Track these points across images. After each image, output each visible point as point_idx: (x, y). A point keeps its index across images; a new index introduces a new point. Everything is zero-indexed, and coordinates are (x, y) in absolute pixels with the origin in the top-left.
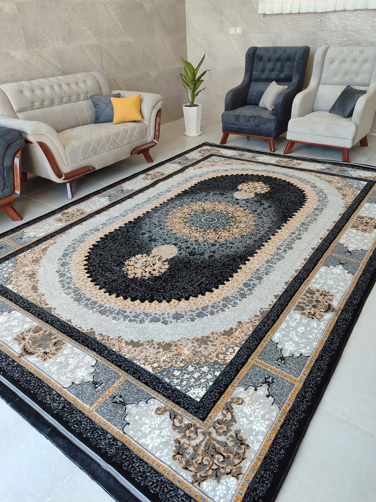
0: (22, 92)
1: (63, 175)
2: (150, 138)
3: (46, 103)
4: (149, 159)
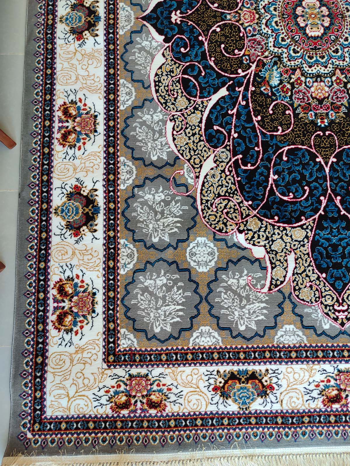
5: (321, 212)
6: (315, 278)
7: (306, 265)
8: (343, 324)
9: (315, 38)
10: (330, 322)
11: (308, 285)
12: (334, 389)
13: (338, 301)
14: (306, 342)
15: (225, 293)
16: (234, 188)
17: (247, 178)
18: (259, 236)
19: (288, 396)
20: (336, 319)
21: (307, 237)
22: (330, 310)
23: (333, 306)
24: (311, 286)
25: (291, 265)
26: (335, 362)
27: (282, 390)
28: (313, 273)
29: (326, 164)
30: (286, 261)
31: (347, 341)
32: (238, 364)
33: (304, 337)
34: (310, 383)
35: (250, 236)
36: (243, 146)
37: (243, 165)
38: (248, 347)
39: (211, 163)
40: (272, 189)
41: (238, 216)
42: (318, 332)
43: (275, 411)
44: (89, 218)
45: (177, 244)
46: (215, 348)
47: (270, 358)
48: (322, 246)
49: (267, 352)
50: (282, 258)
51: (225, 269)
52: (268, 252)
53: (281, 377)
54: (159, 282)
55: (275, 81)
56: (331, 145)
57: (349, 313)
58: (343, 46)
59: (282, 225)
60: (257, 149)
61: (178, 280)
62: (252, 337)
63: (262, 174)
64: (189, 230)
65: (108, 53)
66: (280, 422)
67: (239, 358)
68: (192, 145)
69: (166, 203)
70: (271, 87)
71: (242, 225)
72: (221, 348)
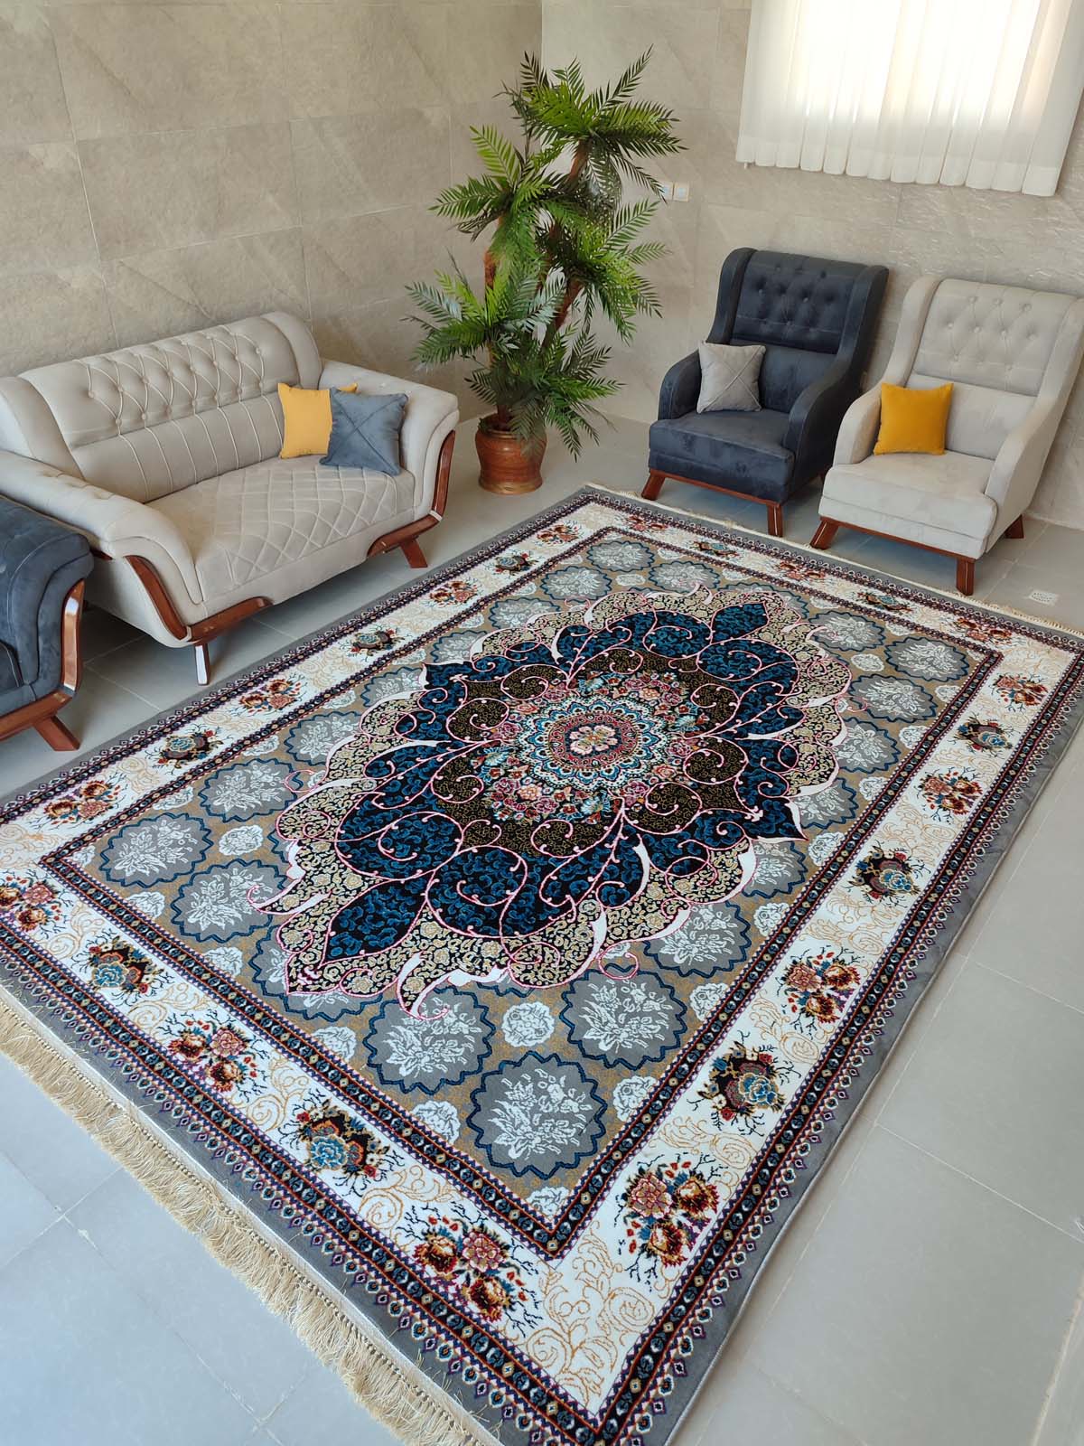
0: (85, 393)
1: (189, 629)
2: (421, 505)
3: (150, 416)
4: (418, 560)
5: (403, 881)
6: (319, 930)
7: (326, 912)
8: (293, 989)
9: (576, 754)
10: (283, 978)
11: (306, 931)
12: (202, 1039)
13: (316, 965)
14: (234, 976)
15: (218, 883)
16: (344, 811)
17: (366, 812)
18: (313, 858)
19: (149, 1008)
20: (291, 980)
21: (359, 890)
22: (297, 967)
23: (305, 966)
24: (306, 934)
25: (313, 902)
26: (237, 1014)
27: (151, 998)
28: (325, 924)
29: (462, 848)
30: (311, 896)
31: (276, 1008)
32: (145, 944)
33: (239, 972)
34: (185, 1014)
35: (304, 853)
36: (397, 789)
37: (376, 801)
38: (173, 939)
39: (347, 783)
40: (379, 835)
41: (316, 833)
42: (258, 978)
43: (116, 1011)
44: (189, 757)
45: (231, 819)
46: (144, 918)
47: (181, 962)
48: (365, 908)
49: (184, 956)
50: (310, 892)
51: (245, 864)
52: (304, 879)
53: (166, 986)
54: (173, 835)
55: (492, 762)
56: (486, 838)
57: (314, 984)
58: (599, 774)
59: (347, 863)
60: (407, 798)
61: (192, 845)
62: (190, 935)
63: (384, 818)
64: (256, 814)
65: (366, 670)
66: (107, 1025)
67: (152, 941)
68: (348, 762)
69: (267, 786)
70: (483, 764)
71: (309, 840)
72: (149, 921)
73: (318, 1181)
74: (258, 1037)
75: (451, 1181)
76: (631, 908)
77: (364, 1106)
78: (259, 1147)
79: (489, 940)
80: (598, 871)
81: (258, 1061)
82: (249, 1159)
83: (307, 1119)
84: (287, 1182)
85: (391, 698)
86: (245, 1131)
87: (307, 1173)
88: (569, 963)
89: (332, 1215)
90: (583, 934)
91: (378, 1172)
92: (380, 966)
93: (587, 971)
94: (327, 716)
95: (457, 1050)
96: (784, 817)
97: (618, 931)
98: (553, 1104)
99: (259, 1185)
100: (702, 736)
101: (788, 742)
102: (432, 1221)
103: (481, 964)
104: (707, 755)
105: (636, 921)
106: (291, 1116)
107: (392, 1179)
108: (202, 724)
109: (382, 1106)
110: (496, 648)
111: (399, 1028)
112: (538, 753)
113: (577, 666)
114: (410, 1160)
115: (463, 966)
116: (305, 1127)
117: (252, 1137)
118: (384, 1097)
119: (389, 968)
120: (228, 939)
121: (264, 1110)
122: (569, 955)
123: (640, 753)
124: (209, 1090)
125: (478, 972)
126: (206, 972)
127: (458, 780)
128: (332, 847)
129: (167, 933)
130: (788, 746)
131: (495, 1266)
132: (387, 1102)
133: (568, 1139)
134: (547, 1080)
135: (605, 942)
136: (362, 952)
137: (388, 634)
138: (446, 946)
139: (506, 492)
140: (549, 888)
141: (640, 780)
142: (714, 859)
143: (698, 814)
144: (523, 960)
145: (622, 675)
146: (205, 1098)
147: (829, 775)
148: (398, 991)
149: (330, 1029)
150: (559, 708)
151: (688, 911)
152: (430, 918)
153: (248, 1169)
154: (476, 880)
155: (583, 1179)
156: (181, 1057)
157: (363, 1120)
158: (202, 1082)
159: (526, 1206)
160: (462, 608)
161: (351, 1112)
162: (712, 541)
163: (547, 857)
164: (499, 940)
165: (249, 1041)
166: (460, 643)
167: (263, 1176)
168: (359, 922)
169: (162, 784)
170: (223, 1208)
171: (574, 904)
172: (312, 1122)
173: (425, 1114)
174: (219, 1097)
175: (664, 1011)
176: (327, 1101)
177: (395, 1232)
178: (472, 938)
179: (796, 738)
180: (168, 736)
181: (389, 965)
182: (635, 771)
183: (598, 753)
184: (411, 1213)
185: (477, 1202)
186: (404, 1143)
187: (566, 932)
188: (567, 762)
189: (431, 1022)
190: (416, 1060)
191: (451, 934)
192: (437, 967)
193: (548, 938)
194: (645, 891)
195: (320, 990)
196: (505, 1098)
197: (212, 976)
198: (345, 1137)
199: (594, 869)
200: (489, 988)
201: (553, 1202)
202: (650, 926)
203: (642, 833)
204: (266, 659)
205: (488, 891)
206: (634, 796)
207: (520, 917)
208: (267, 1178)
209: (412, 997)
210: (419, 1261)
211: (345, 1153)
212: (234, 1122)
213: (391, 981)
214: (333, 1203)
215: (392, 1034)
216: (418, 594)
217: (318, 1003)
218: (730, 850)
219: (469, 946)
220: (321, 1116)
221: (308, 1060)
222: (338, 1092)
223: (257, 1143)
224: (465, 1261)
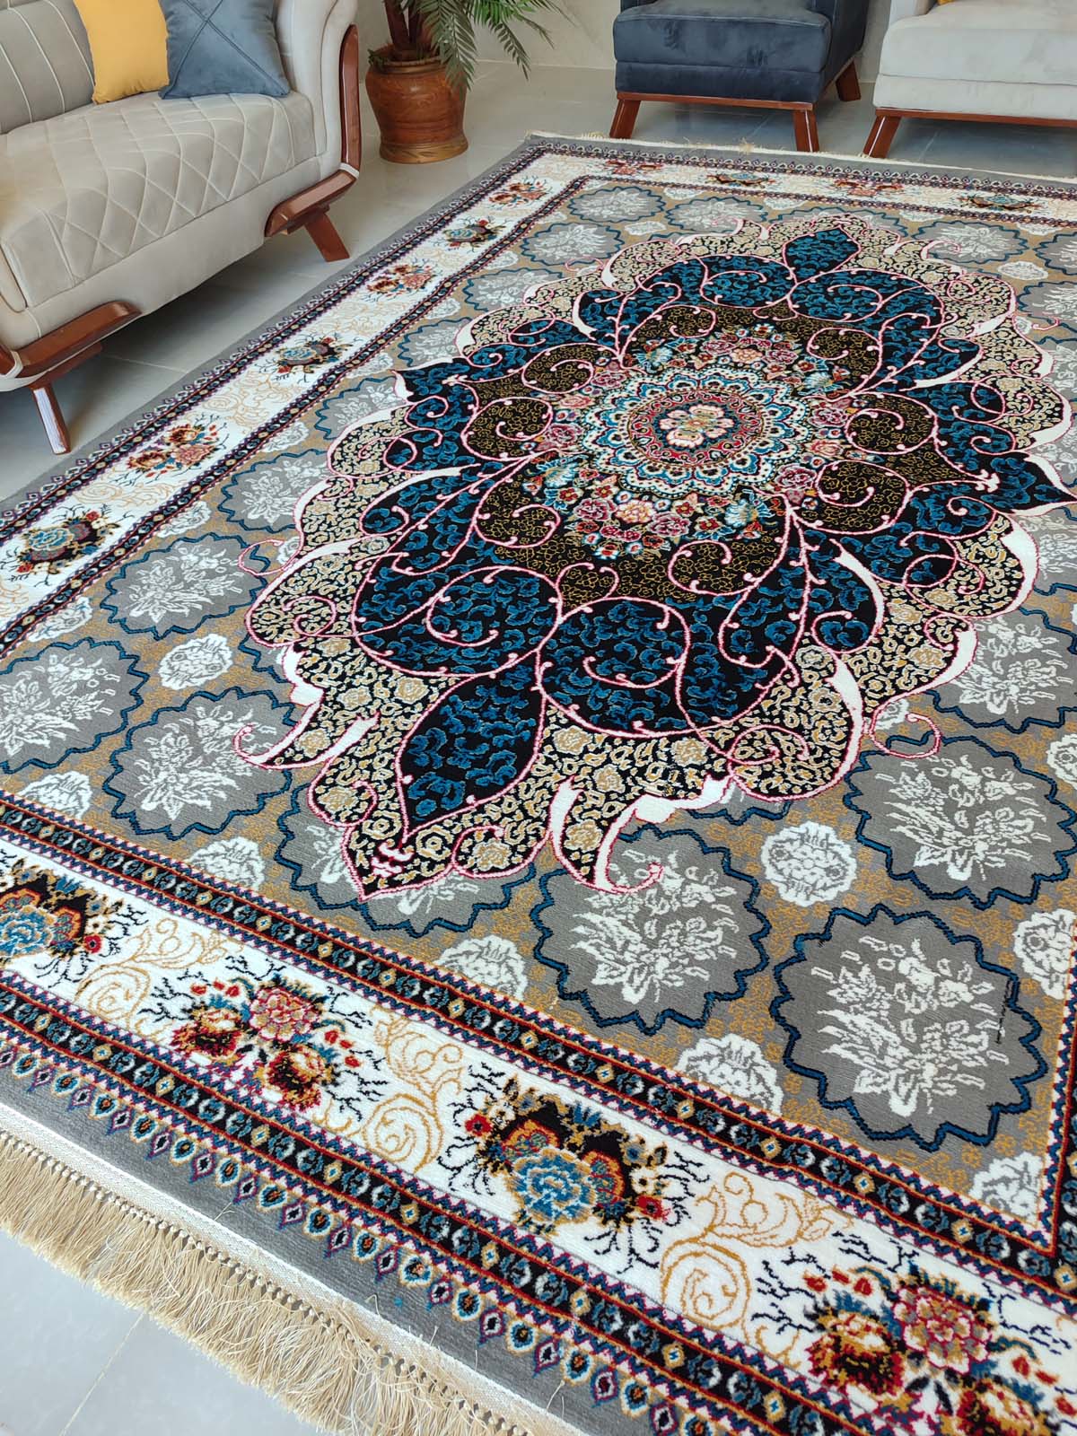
1: (15, 355)
2: (326, 154)
4: (334, 248)
5: (492, 675)
6: (382, 778)
7: (383, 746)
8: (370, 888)
9: (680, 448)
10: (346, 871)
11: (358, 785)
12: (232, 1015)
13: (398, 837)
14: (255, 887)
15: (175, 736)
16: (352, 590)
17: (389, 584)
18: (329, 666)
19: (112, 979)
20: (362, 872)
21: (425, 701)
22: (365, 849)
23: (379, 843)
24: (361, 790)
25: (354, 734)
26: (284, 956)
27: (113, 959)
28: (387, 767)
29: (565, 611)
30: (347, 726)
31: (352, 927)
32: (74, 864)
33: (261, 878)
34: (186, 975)
35: (310, 662)
36: (424, 543)
37: (398, 565)
38: (124, 845)
39: (343, 547)
40: (424, 613)
41: (318, 629)
42: (301, 882)
43: (50, 997)
44: (68, 555)
45: (167, 632)
46: (61, 819)
47: (150, 883)
48: (446, 729)
49: (153, 871)
50: (342, 720)
51: (214, 698)
52: (324, 701)
53: (133, 930)
54: (75, 675)
55: (559, 481)
56: (598, 588)
57: (405, 871)
58: (730, 469)
59: (389, 664)
60: (445, 554)
61: (112, 684)
62: (153, 831)
63: (421, 588)
64: (208, 617)
65: (310, 393)
66: (39, 1027)
67: (86, 856)
68: (332, 519)
69: (211, 574)
70: (544, 486)
71: (311, 641)
72: (72, 823)
73: (557, 1253)
74: (337, 990)
75: (811, 1189)
76: (880, 645)
77: (584, 1076)
78: (413, 1207)
79: (680, 737)
80: (800, 602)
81: (351, 1034)
82: (402, 1240)
83: (487, 1128)
84: (495, 1270)
85: (365, 421)
86: (376, 1181)
87: (529, 1240)
88: (826, 750)
89: (612, 1320)
90: (824, 700)
91: (666, 1205)
92: (511, 815)
93: (861, 756)
94: (274, 460)
95: (710, 934)
96: (1033, 479)
97: (875, 685)
98: (924, 996)
99: (441, 1291)
100: (852, 394)
101: (977, 382)
102: (815, 1284)
103: (681, 779)
104: (875, 416)
105: (896, 663)
106: (453, 1132)
107: (700, 1215)
108: (78, 503)
109: (618, 1070)
110: (493, 335)
111: (588, 916)
112: (621, 457)
113: (623, 338)
114: (714, 1165)
115: (652, 788)
116: (488, 1144)
117: (394, 1190)
118: (614, 1051)
119: (527, 816)
120: (224, 826)
121: (397, 1128)
122: (818, 737)
123: (775, 431)
124: (276, 1112)
125: (681, 793)
126: (202, 890)
127: (516, 514)
128: (354, 645)
129: (109, 836)
130: (979, 387)
131: (981, 1354)
132: (624, 1058)
133: (982, 1054)
134: (889, 954)
135: (865, 705)
136: (470, 799)
137: (325, 343)
138: (609, 761)
139: (423, 159)
140: (734, 642)
141: (797, 466)
142: (964, 552)
143: (909, 494)
144: (751, 758)
145: (695, 339)
146: (274, 1130)
147: (1061, 413)
148: (559, 853)
149: (465, 946)
150: (624, 394)
151: (971, 634)
152: (564, 721)
153: (406, 1262)
154: (610, 653)
155: (1055, 1128)
156: (201, 1059)
157: (593, 1105)
158: (257, 1100)
159: (974, 1207)
160: (420, 296)
161: (566, 1095)
162: (730, 172)
163: (708, 599)
164: (694, 735)
165: (322, 1000)
166: (437, 337)
167: (443, 1267)
168: (447, 751)
169: (35, 602)
170: (384, 1362)
171: (785, 658)
172: (497, 1130)
173: (704, 1067)
174: (300, 1122)
175: (1024, 793)
176: (511, 1082)
177: (752, 1327)
178: (649, 740)
179: (988, 374)
180: (25, 531)
181: (525, 812)
182: (783, 454)
183: (714, 441)
184: (765, 1276)
185: (881, 1222)
186: (687, 1133)
187: (795, 702)
188: (671, 461)
189: (642, 894)
190: (645, 968)
191: (610, 740)
192: (608, 799)
193: (772, 717)
194: (887, 614)
195: (419, 879)
196: (832, 1004)
197: (215, 895)
198: (573, 1147)
199: (792, 601)
200: (712, 816)
201: (1022, 1187)
202: (925, 667)
203: (838, 537)
204: (152, 403)
205: (637, 665)
206: (798, 488)
207: (708, 694)
208: (452, 1269)
209: (587, 858)
210: (829, 1382)
211: (585, 1180)
212: (346, 1167)
213: (539, 839)
214: (604, 1294)
215: (580, 930)
216: (350, 289)
217: (424, 903)
218: (985, 534)
219: (648, 752)
220: (511, 1116)
221: (445, 1011)
222: (525, 1060)
223: (406, 1200)
224: (918, 1356)
